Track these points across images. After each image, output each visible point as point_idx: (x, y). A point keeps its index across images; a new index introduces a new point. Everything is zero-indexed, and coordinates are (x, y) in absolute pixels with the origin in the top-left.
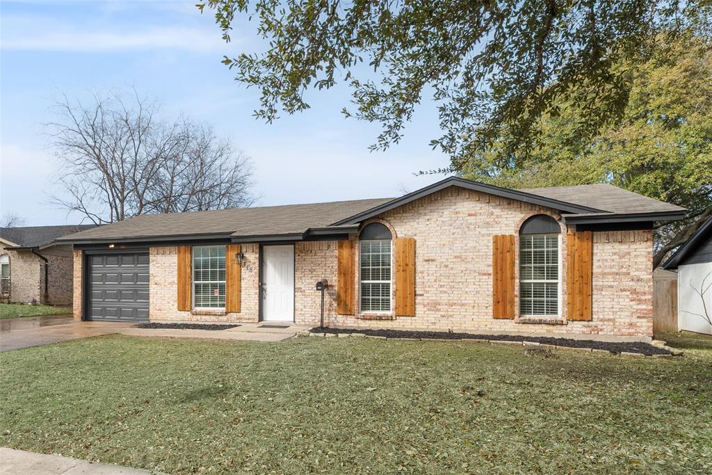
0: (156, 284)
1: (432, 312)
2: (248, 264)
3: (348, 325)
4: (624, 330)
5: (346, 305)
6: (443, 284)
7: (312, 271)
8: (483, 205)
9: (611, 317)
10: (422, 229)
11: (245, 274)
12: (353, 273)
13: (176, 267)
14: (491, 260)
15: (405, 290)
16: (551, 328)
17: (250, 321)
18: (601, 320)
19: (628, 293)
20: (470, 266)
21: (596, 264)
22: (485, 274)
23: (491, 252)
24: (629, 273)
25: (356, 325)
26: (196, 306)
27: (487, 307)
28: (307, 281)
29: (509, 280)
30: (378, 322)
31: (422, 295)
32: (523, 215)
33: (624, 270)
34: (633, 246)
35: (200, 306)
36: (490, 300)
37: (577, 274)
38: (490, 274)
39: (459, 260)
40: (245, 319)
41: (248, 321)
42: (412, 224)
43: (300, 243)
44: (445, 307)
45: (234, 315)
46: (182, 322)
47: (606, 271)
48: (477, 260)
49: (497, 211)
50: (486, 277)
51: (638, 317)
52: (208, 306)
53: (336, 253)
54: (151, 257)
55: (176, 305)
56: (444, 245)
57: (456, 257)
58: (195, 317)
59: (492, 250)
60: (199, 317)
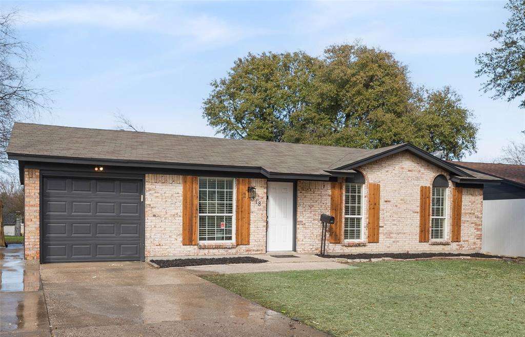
0: (154, 216)
1: (388, 239)
2: (257, 198)
3: (337, 251)
4: (472, 247)
5: (336, 235)
6: (395, 218)
7: (311, 207)
8: (416, 165)
9: (467, 239)
10: (383, 178)
11: (254, 207)
12: (341, 209)
13: (181, 198)
14: (419, 203)
15: (374, 223)
16: (444, 247)
17: (259, 253)
18: (464, 241)
19: (474, 225)
20: (408, 206)
21: (463, 207)
22: (415, 212)
23: (419, 197)
24: (474, 214)
25: (342, 251)
26: (201, 239)
27: (416, 235)
28: (307, 215)
29: (427, 216)
30: (357, 248)
31: (383, 227)
32: (434, 174)
33: (473, 211)
34: (476, 198)
35: (204, 239)
36: (418, 230)
37: (456, 212)
38: (418, 212)
39: (403, 202)
40: (254, 250)
41: (256, 252)
42: (378, 173)
43: (302, 181)
44: (395, 235)
45: (243, 248)
46: (187, 258)
47: (467, 212)
48: (412, 202)
49: (422, 170)
50: (416, 214)
51: (477, 239)
52: (213, 239)
53: (330, 192)
54: (148, 186)
55: (180, 239)
56: (395, 191)
57: (401, 200)
58: (202, 251)
59: (419, 196)
60: (206, 251)
